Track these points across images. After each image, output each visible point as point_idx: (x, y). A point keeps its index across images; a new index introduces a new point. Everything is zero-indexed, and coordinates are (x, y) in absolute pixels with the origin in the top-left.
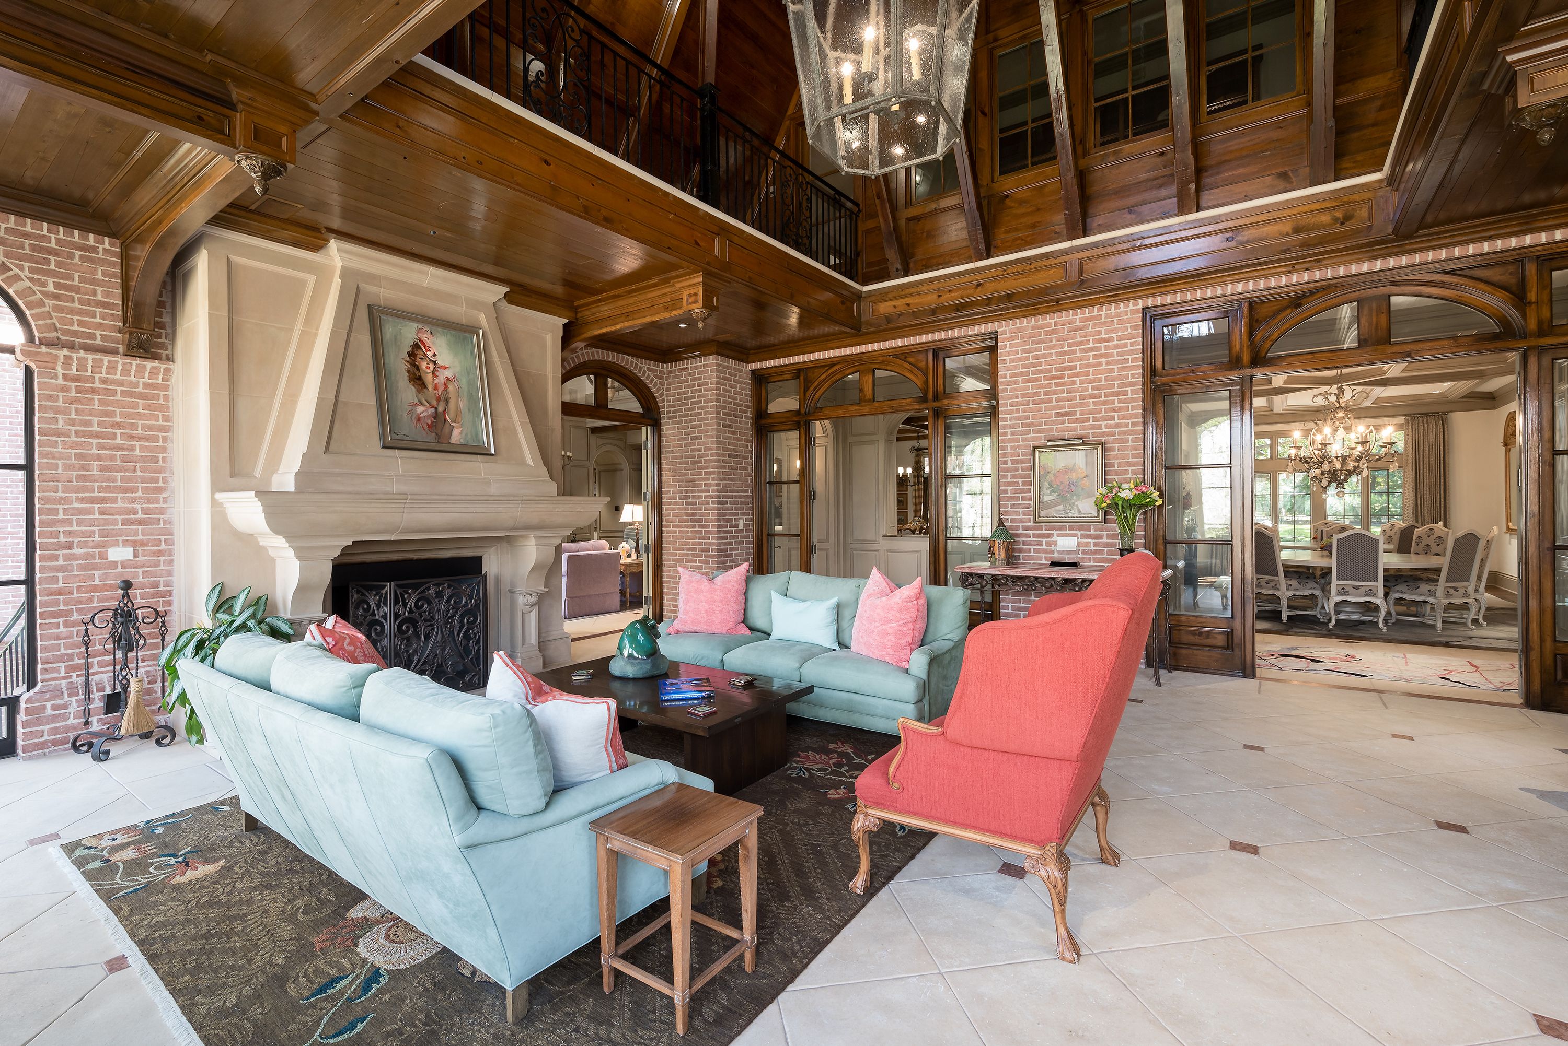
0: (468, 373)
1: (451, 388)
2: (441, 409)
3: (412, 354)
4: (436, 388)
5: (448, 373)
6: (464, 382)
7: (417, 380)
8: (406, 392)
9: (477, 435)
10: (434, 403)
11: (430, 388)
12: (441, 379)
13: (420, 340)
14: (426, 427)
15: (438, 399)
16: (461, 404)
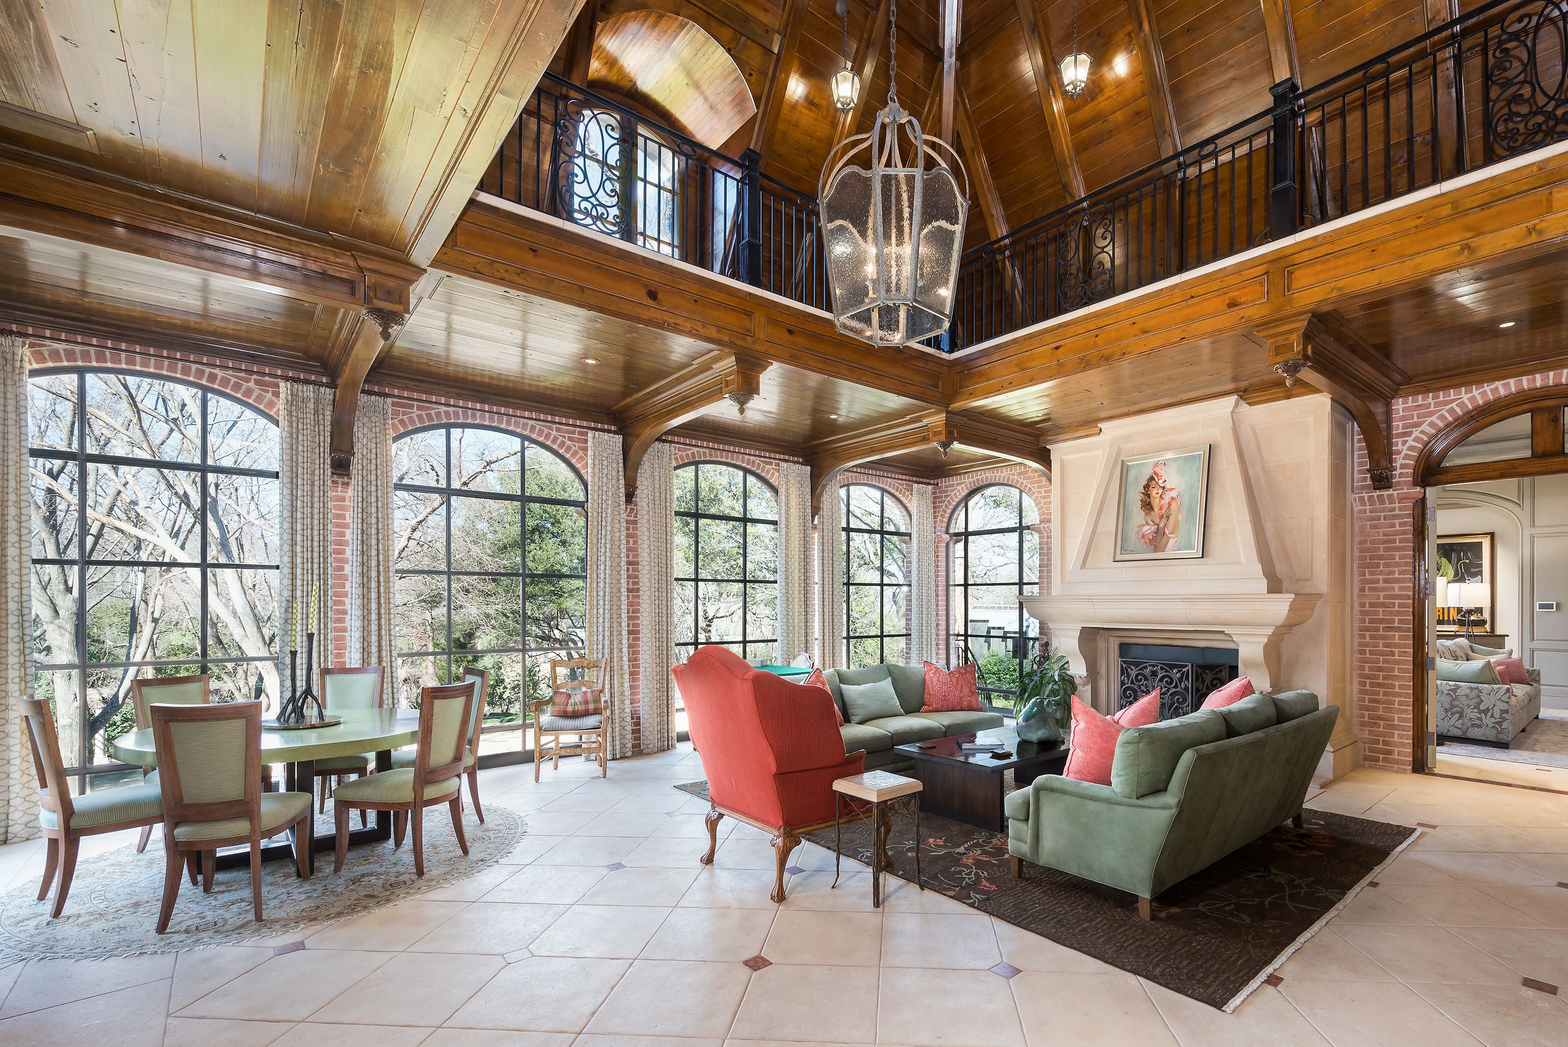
0: (1191, 488)
1: (1174, 505)
2: (1162, 525)
3: (1147, 487)
4: (1161, 509)
5: (1173, 494)
6: (1186, 500)
7: (1147, 506)
8: (1138, 515)
9: (1190, 541)
10: (1157, 521)
11: (1156, 509)
12: (1167, 499)
13: (1155, 473)
14: (1148, 541)
15: (1161, 517)
16: (1180, 517)
